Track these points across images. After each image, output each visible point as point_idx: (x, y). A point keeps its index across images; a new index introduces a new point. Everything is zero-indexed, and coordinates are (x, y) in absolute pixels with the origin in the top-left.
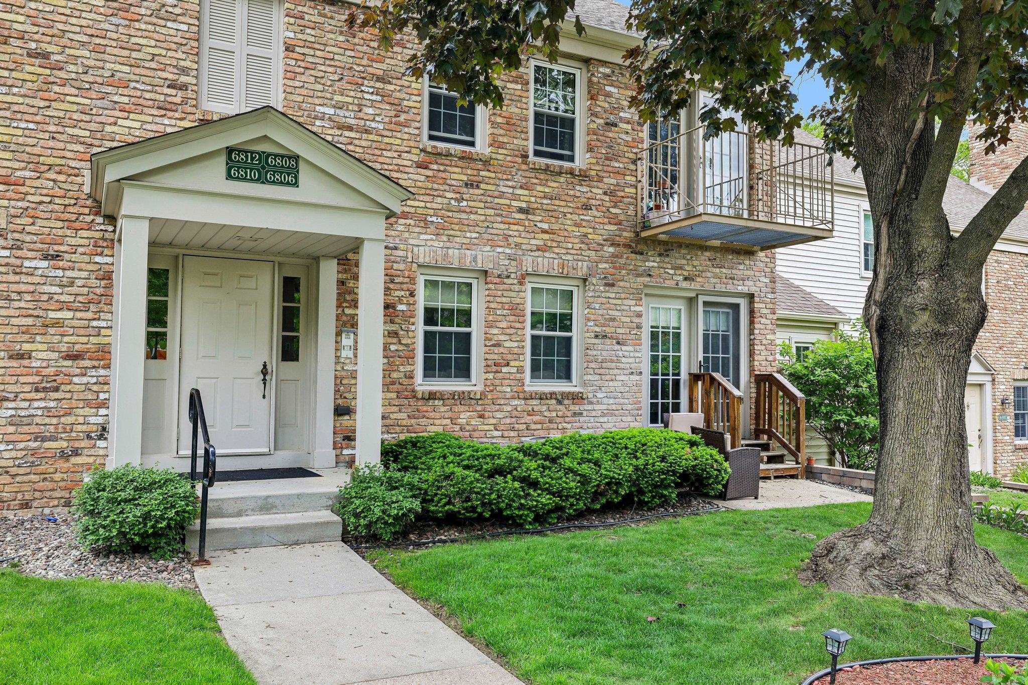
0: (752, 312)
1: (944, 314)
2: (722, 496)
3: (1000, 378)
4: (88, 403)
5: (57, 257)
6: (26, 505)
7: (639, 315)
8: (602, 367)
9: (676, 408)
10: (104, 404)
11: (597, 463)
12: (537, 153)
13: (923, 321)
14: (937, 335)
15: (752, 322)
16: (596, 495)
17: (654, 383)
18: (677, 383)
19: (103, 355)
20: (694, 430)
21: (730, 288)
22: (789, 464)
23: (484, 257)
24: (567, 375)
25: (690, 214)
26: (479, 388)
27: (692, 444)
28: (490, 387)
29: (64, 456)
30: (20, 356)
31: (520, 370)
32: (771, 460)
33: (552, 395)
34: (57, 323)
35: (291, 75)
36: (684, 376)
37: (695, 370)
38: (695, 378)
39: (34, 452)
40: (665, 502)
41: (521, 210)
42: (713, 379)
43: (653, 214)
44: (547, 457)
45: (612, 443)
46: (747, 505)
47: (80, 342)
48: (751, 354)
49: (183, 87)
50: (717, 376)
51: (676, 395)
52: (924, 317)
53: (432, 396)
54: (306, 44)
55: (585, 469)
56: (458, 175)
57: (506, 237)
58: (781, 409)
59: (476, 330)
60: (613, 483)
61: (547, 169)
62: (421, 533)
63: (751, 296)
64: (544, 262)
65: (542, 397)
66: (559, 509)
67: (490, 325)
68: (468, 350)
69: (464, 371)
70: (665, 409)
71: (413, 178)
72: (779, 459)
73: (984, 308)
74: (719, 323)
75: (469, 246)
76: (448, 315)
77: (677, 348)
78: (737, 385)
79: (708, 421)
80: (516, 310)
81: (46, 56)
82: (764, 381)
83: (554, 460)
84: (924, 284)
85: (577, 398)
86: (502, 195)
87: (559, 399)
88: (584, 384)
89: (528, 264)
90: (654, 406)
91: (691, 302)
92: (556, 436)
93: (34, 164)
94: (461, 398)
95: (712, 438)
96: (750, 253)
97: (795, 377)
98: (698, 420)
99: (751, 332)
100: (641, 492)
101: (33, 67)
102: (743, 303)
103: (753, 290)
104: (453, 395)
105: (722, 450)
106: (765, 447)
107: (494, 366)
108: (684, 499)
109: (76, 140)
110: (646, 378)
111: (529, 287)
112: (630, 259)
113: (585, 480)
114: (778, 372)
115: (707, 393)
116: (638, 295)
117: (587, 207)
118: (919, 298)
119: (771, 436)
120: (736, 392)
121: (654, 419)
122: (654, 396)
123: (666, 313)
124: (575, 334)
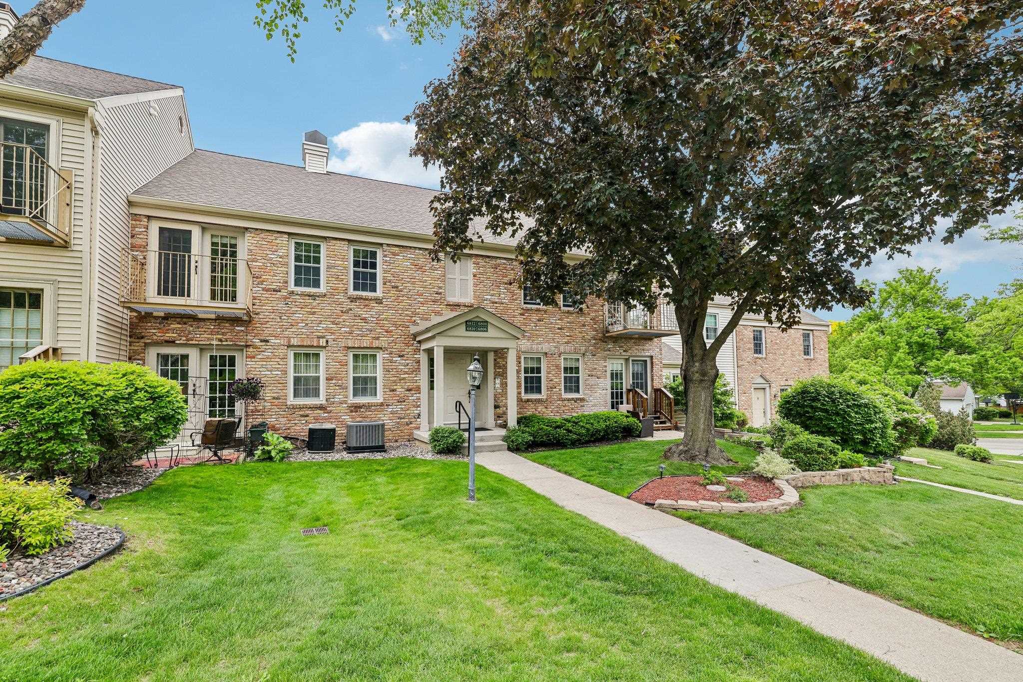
0: (652, 363)
1: (704, 374)
2: (639, 436)
3: (773, 385)
4: (414, 406)
5: (402, 356)
6: (396, 441)
7: (606, 367)
8: (591, 387)
9: (622, 403)
10: (419, 406)
11: (592, 424)
12: (564, 306)
13: (697, 376)
14: (702, 381)
15: (652, 367)
16: (592, 435)
17: (612, 393)
18: (622, 393)
19: (418, 389)
20: (628, 412)
21: (643, 354)
22: (668, 424)
23: (545, 347)
24: (578, 391)
25: (625, 328)
26: (545, 397)
27: (627, 417)
28: (549, 396)
29: (408, 424)
30: (393, 390)
31: (560, 390)
32: (661, 423)
33: (573, 399)
34: (404, 379)
35: (475, 285)
36: (624, 390)
37: (629, 388)
38: (629, 391)
39: (398, 423)
40: (617, 438)
41: (559, 329)
42: (636, 392)
43: (610, 327)
44: (574, 422)
45: (597, 417)
46: (649, 439)
47: (409, 385)
48: (652, 380)
49: (440, 293)
50: (638, 390)
51: (622, 398)
52: (697, 375)
53: (528, 400)
54: (481, 274)
55: (588, 426)
56: (535, 317)
57: (553, 339)
58: (665, 402)
59: (543, 375)
60: (598, 431)
61: (568, 312)
62: (532, 448)
63: (652, 357)
64: (568, 348)
65: (569, 400)
66: (579, 440)
67: (549, 373)
68: (540, 383)
69: (539, 390)
70: (617, 403)
71: (518, 320)
72: (664, 422)
73: (718, 371)
74: (639, 368)
75: (540, 344)
76: (532, 370)
77: (621, 379)
78: (646, 394)
79: (634, 408)
80: (558, 367)
81: (397, 287)
82: (657, 391)
83: (576, 423)
84: (697, 364)
85: (582, 400)
86: (552, 323)
87: (576, 400)
88: (585, 394)
89: (562, 349)
90: (612, 402)
91: (627, 360)
92: (575, 414)
93: (395, 325)
94: (539, 401)
95: (635, 414)
96: (651, 339)
97: (672, 389)
98: (630, 407)
99: (652, 371)
100: (608, 434)
101: (393, 291)
102: (648, 359)
103: (653, 354)
104: (535, 400)
105: (639, 419)
106: (658, 418)
107: (550, 389)
108: (625, 438)
109: (407, 315)
110: (609, 391)
111: (562, 357)
112: (600, 344)
113: (588, 430)
114: (665, 387)
115: (633, 397)
116: (605, 359)
117: (584, 325)
118: (695, 369)
119: (661, 413)
120: (645, 396)
121: (613, 408)
122: (612, 398)
123: (616, 365)
124: (581, 375)
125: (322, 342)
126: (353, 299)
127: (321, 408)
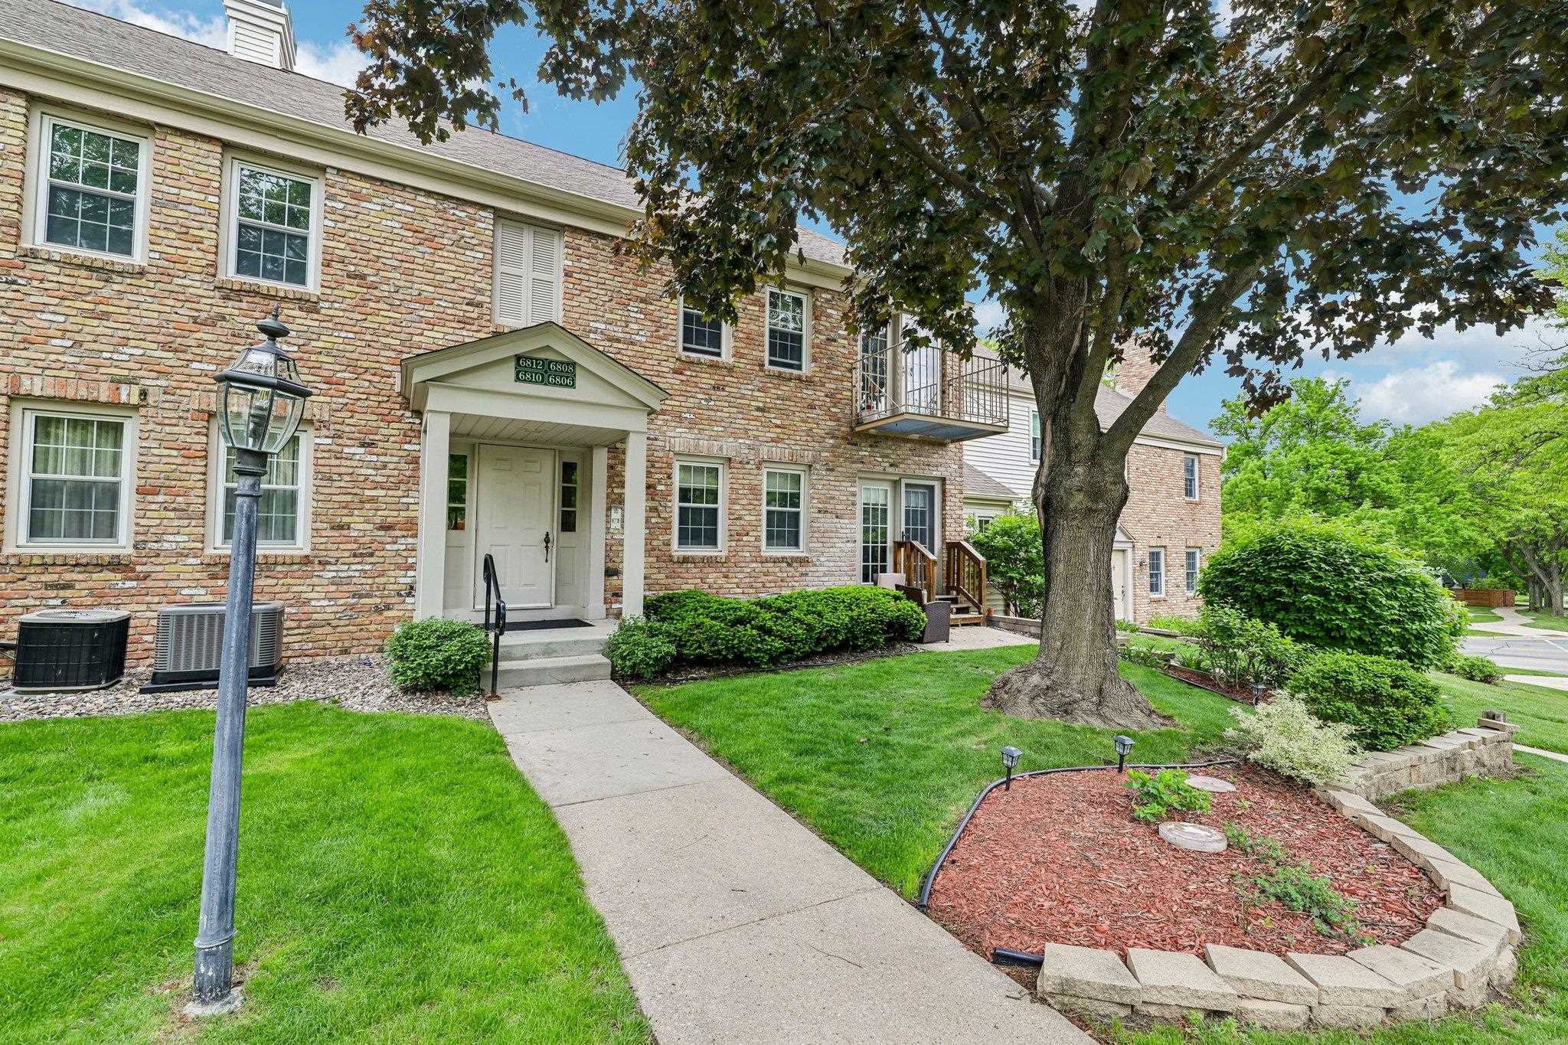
0: (944, 492)
1: (1095, 493)
2: (920, 641)
3: (1138, 545)
4: (398, 566)
5: (371, 444)
6: (345, 651)
7: (854, 495)
8: (824, 537)
9: (884, 570)
10: (412, 567)
11: (820, 614)
12: (772, 363)
13: (1078, 500)
14: (1090, 512)
15: (944, 501)
16: (819, 640)
17: (866, 549)
18: (884, 549)
19: (411, 527)
20: (898, 587)
21: (927, 473)
22: (973, 614)
23: (729, 447)
24: (795, 543)
25: (895, 413)
26: (724, 554)
27: (896, 598)
28: (734, 552)
29: (378, 610)
30: (341, 527)
31: (758, 539)
32: (959, 611)
33: (784, 559)
34: (373, 500)
35: (569, 295)
36: (889, 544)
37: (899, 539)
38: (898, 545)
39: (352, 607)
40: (875, 646)
41: (758, 409)
42: (913, 547)
43: (865, 413)
44: (779, 610)
45: (831, 598)
46: (940, 647)
47: (391, 516)
48: (944, 526)
49: (479, 305)
50: (916, 543)
51: (884, 559)
52: (1080, 497)
53: (686, 560)
54: (582, 271)
55: (810, 619)
56: (707, 380)
57: (746, 430)
58: (967, 569)
59: (722, 506)
60: (833, 631)
61: (779, 376)
62: (677, 672)
63: (943, 480)
64: (777, 452)
65: (776, 561)
66: (789, 651)
67: (733, 502)
68: (715, 522)
69: (712, 539)
70: (875, 571)
71: (670, 382)
72: (965, 610)
73: (1127, 489)
74: (918, 502)
75: (716, 438)
76: (699, 495)
77: (884, 521)
78: (932, 551)
79: (909, 580)
80: (754, 490)
81: (363, 277)
82: (953, 547)
83: (785, 612)
84: (1080, 470)
85: (803, 561)
86: (742, 398)
87: (790, 562)
88: (810, 550)
89: (764, 452)
90: (866, 568)
91: (896, 484)
92: (786, 592)
93: (352, 366)
94: (710, 562)
95: (913, 594)
96: (942, 445)
97: (978, 544)
98: (901, 578)
99: (943, 508)
100: (856, 638)
101: (352, 286)
102: (937, 485)
103: (945, 474)
104: (703, 558)
105: (920, 604)
106: (955, 601)
107: (737, 536)
108: (890, 643)
109: (388, 347)
110: (860, 545)
111: (765, 471)
112: (845, 449)
113: (810, 628)
114: (967, 540)
115: (908, 558)
116: (852, 478)
117: (812, 407)
118: (1076, 482)
119: (959, 591)
120: (932, 557)
121: (866, 579)
122: (866, 560)
123: (876, 493)
124: (802, 509)
125: (129, 394)
126: (230, 293)
127: (116, 565)
